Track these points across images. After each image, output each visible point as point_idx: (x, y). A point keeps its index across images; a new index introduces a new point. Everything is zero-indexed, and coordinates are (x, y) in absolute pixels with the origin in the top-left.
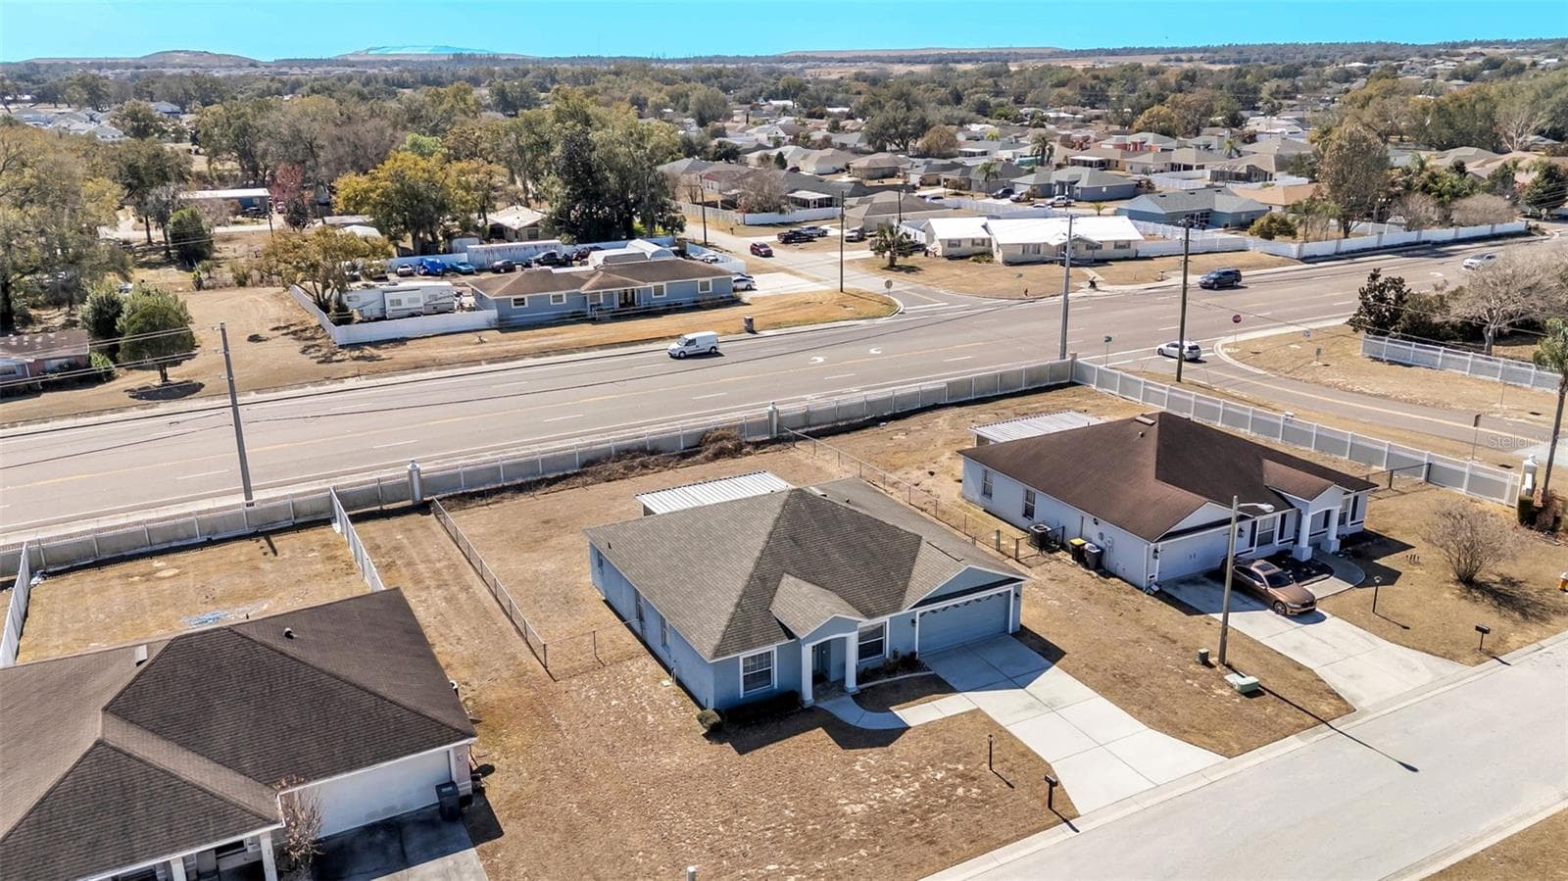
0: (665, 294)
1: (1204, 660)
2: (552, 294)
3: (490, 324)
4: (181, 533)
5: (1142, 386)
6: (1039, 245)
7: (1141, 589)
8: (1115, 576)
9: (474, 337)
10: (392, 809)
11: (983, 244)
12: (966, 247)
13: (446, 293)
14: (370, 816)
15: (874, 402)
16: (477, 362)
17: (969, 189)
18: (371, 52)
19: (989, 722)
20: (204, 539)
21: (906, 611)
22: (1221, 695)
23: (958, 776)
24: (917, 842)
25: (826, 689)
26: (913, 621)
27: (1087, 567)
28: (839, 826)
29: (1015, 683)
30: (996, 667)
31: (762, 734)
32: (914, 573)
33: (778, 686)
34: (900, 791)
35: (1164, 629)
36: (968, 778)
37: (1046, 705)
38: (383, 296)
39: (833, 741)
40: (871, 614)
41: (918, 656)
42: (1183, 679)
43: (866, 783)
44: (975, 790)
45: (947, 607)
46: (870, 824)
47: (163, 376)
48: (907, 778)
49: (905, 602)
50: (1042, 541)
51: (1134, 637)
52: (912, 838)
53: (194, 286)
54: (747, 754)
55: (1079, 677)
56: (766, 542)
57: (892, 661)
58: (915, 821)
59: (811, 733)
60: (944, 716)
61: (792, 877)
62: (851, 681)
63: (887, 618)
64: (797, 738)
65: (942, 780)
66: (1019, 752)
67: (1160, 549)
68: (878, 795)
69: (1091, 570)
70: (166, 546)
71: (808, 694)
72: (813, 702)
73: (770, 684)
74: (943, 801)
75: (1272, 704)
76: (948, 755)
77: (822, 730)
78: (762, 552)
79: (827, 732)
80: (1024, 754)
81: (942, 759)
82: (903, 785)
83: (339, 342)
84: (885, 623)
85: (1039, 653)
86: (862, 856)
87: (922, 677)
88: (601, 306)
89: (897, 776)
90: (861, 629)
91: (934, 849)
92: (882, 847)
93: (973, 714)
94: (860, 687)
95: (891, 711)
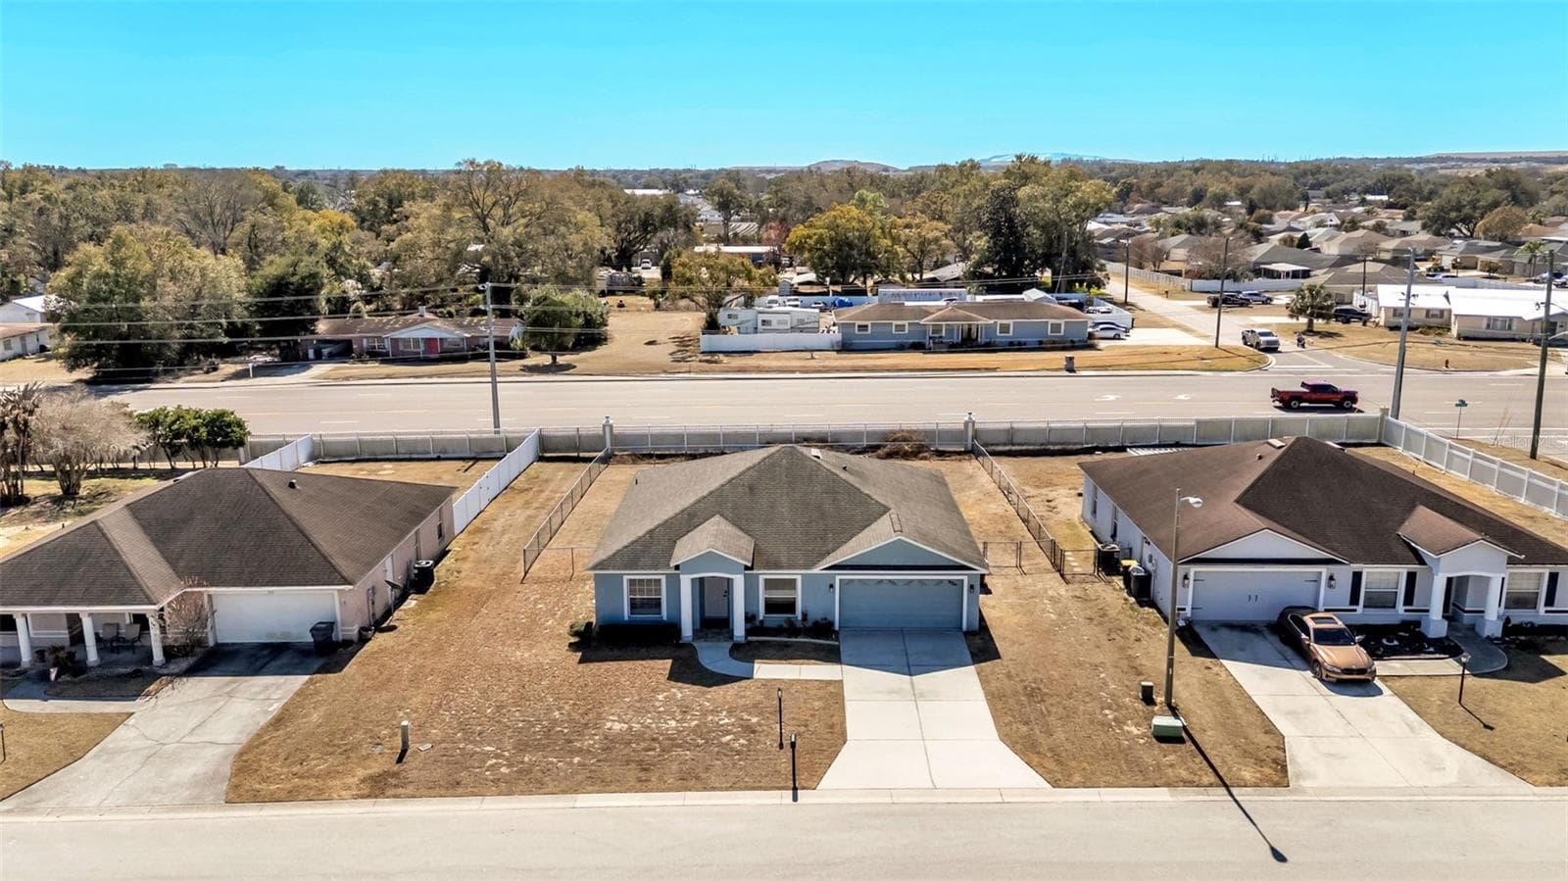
0: (1011, 333)
1: (1147, 695)
2: (895, 323)
3: (833, 346)
4: (420, 448)
5: (1447, 449)
6: (1511, 319)
7: (1167, 622)
8: (1152, 604)
9: (808, 355)
10: (288, 634)
11: (1440, 316)
12: (1416, 318)
13: (812, 319)
14: (269, 635)
15: (1095, 429)
16: (793, 372)
17: (1511, 272)
18: (994, 160)
19: (834, 694)
20: (435, 456)
21: (816, 571)
22: (1128, 732)
23: (742, 726)
24: (633, 766)
25: (717, 633)
26: (832, 586)
27: (1130, 593)
28: (584, 735)
29: (910, 670)
30: (907, 655)
31: (616, 653)
32: (854, 539)
33: (668, 617)
34: (673, 723)
35: (1144, 662)
36: (750, 730)
37: (914, 694)
38: (757, 317)
39: (667, 672)
40: (778, 566)
41: (837, 627)
42: (1103, 709)
43: (651, 709)
44: (742, 741)
45: (880, 582)
46: (612, 741)
47: (554, 359)
48: (693, 715)
49: (821, 563)
50: (1108, 563)
51: (1098, 661)
52: (633, 761)
53: (653, 307)
54: (584, 665)
55: (984, 681)
56: (723, 486)
57: (799, 625)
58: (654, 749)
59: (658, 661)
60: (798, 678)
61: (494, 761)
62: (739, 629)
63: (796, 575)
64: (641, 662)
65: (722, 725)
66: (830, 723)
67: (1191, 577)
68: (649, 721)
69: (1133, 596)
70: (407, 456)
71: (687, 631)
72: (691, 639)
73: (660, 614)
74: (701, 742)
75: (1179, 753)
76: (756, 708)
77: (670, 661)
78: (711, 493)
79: (673, 664)
80: (832, 726)
81: (746, 709)
82: (682, 719)
83: (702, 349)
84: (795, 580)
85: (971, 652)
86: (571, 762)
87: (820, 645)
88: (941, 337)
89: (685, 712)
90: (766, 580)
91: (640, 775)
92: (598, 761)
93: (829, 683)
94: (750, 638)
95: (753, 663)
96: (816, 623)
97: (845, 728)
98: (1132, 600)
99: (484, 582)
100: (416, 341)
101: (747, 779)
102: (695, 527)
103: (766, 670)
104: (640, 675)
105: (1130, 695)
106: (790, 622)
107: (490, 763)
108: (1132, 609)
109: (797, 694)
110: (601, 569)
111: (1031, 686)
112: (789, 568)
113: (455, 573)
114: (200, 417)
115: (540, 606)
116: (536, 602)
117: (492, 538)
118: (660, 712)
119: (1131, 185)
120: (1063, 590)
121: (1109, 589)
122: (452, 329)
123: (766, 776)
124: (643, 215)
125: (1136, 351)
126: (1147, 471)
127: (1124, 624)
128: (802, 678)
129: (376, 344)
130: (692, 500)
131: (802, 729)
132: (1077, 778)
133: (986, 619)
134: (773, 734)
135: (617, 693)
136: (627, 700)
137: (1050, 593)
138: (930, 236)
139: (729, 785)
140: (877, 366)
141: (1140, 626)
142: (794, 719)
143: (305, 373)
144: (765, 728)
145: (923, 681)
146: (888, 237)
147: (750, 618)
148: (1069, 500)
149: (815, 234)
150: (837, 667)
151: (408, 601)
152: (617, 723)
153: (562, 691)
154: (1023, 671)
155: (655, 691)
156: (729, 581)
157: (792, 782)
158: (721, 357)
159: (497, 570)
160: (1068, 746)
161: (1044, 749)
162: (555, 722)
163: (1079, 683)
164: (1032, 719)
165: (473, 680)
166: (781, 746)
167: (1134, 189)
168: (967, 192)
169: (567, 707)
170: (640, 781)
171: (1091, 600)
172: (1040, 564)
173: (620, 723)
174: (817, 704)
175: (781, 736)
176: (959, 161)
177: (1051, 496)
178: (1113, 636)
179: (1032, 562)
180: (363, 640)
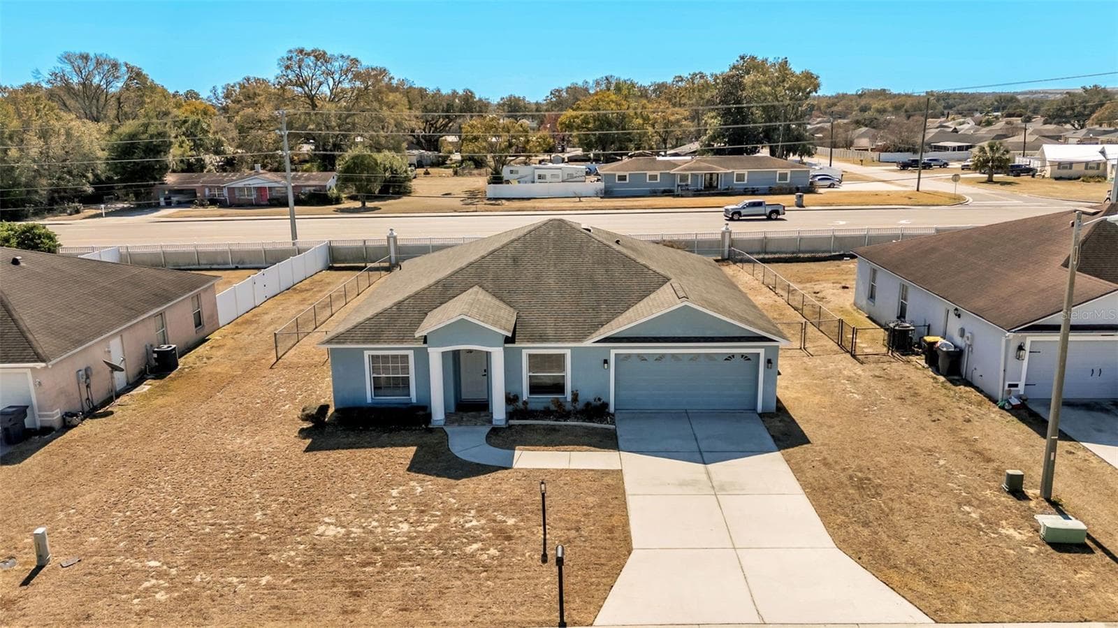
0: (746, 180)
1: (1015, 488)
2: (649, 173)
3: (597, 194)
7: (995, 402)
8: (968, 383)
11: (1098, 168)
12: (1077, 170)
15: (843, 238)
16: (564, 210)
19: (613, 486)
20: (234, 267)
21: (588, 343)
22: (1007, 536)
23: (493, 530)
24: (340, 588)
25: (475, 417)
26: (606, 362)
27: (937, 371)
28: (285, 544)
29: (703, 456)
30: (696, 439)
31: (352, 439)
32: (630, 310)
33: (417, 400)
34: (405, 527)
35: (986, 445)
36: (504, 535)
37: (713, 487)
38: (534, 172)
39: (408, 462)
40: (543, 338)
41: (612, 409)
42: (960, 504)
43: (380, 508)
44: (493, 551)
45: (662, 357)
46: (320, 552)
47: (364, 204)
48: (432, 516)
49: (594, 335)
50: (901, 342)
51: (930, 446)
52: (340, 581)
53: (453, 174)
54: (311, 453)
55: (797, 471)
56: (483, 257)
57: (568, 407)
58: (373, 564)
59: (399, 448)
60: (567, 467)
61: (153, 581)
62: (499, 411)
63: (564, 349)
64: (379, 450)
65: (468, 530)
66: (609, 525)
67: (1027, 347)
68: (374, 524)
69: (941, 375)
70: (208, 267)
71: (438, 414)
72: (442, 423)
73: (409, 395)
74: (437, 552)
75: (1093, 568)
76: (514, 506)
77: (415, 448)
78: (471, 264)
79: (417, 451)
80: (611, 531)
81: (500, 507)
82: (417, 521)
83: (488, 196)
84: (563, 356)
85: (773, 436)
86: (257, 584)
87: (594, 429)
88: (687, 185)
89: (423, 511)
90: (530, 355)
91: (346, 603)
92: (294, 582)
93: (606, 473)
94: (512, 422)
95: (514, 450)
96: (588, 404)
97: (629, 532)
98: (942, 379)
99: (231, 368)
100: (249, 189)
101: (494, 609)
102: (450, 299)
103: (527, 459)
104: (374, 465)
105: (991, 488)
106: (559, 404)
107: (147, 584)
108: (944, 386)
109: (566, 488)
110: (337, 343)
111: (857, 476)
112: (558, 340)
113: (205, 359)
114: (12, 230)
115: (281, 390)
116: (278, 387)
117: (257, 328)
118: (390, 512)
119: (813, 106)
120: (858, 369)
121: (911, 368)
122: (279, 179)
123: (522, 605)
124: (445, 106)
125: (850, 194)
126: (933, 250)
127: (942, 403)
128: (572, 467)
129: (217, 193)
130: (449, 271)
131: (573, 533)
132: (965, 607)
133: (781, 400)
134: (535, 541)
135: (342, 487)
136: (353, 496)
137: (846, 373)
138: (672, 118)
139: (470, 618)
140: (635, 206)
141: (961, 405)
142: (561, 519)
143: (152, 215)
144: (524, 532)
145: (723, 470)
146: (639, 117)
147: (511, 399)
148: (835, 291)
149: (581, 115)
150: (613, 455)
151: (142, 386)
152: (332, 527)
153: (274, 485)
154: (843, 458)
155: (389, 484)
156: (488, 354)
157: (558, 614)
158: (504, 201)
159: (250, 357)
160: (932, 557)
161: (901, 561)
162: (252, 526)
163: (916, 473)
164: (871, 518)
165: (170, 473)
166: (544, 559)
167: (815, 108)
168: (701, 87)
169: (274, 506)
170: (345, 612)
171: (894, 379)
172: (825, 346)
173: (336, 526)
174: (591, 500)
175: (545, 544)
176: (691, 73)
177: (817, 288)
178: (936, 416)
179: (816, 344)
180: (66, 426)
